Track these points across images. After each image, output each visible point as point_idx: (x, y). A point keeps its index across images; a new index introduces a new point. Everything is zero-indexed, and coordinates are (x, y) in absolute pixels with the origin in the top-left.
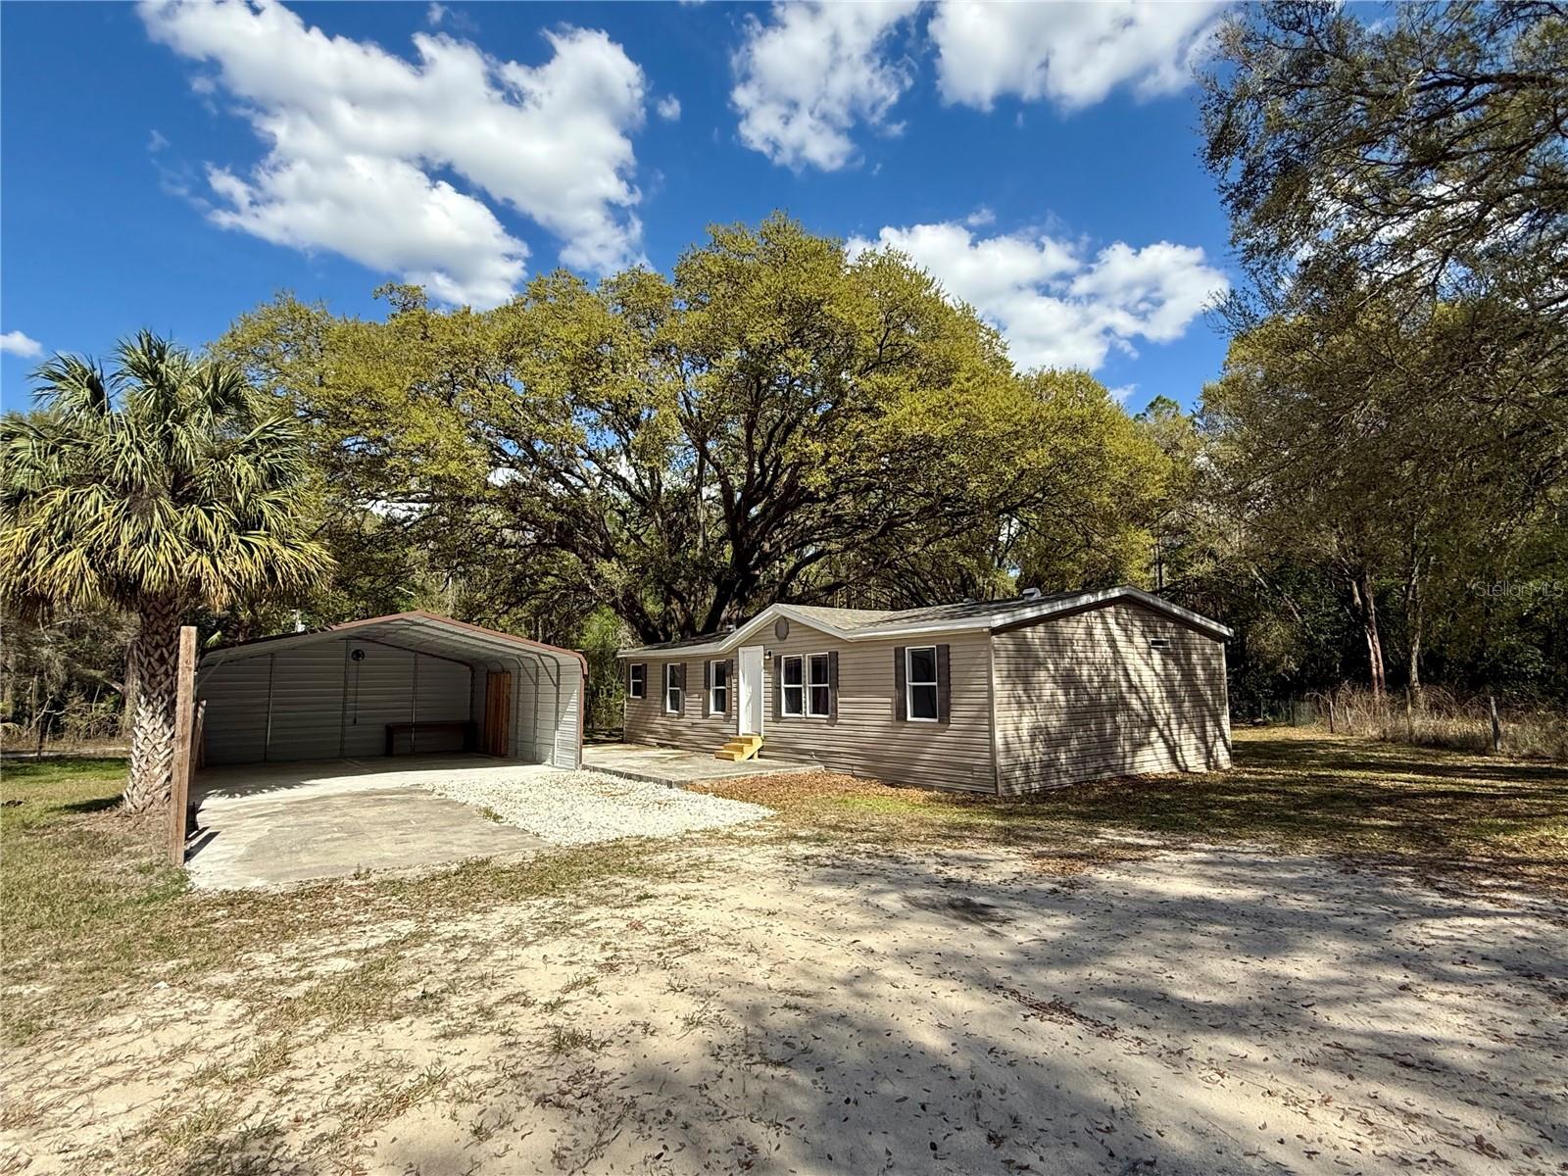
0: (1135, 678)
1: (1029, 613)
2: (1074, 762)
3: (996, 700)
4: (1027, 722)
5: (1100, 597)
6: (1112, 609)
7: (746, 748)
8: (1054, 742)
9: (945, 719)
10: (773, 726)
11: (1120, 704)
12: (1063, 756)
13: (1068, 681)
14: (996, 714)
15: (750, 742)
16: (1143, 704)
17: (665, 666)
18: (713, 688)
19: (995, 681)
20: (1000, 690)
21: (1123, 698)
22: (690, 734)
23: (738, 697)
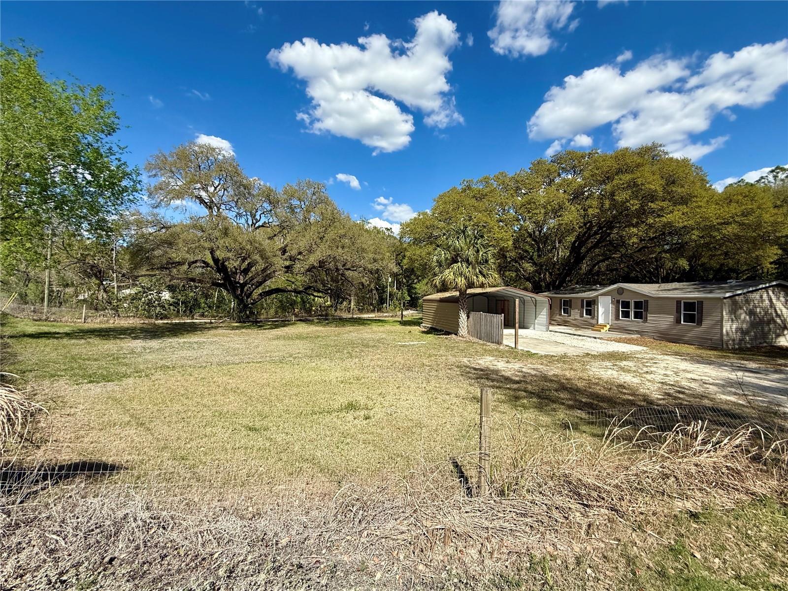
0: (779, 312)
1: (739, 292)
2: (751, 340)
3: (724, 319)
4: (734, 326)
5: (767, 285)
6: (771, 288)
7: (605, 328)
8: (744, 332)
9: (700, 323)
10: (616, 322)
11: (772, 320)
12: (747, 338)
13: (751, 313)
14: (724, 323)
15: (606, 326)
16: (782, 321)
17: (561, 300)
18: (585, 308)
19: (724, 313)
20: (726, 317)
21: (773, 319)
22: (574, 322)
23: (598, 311)
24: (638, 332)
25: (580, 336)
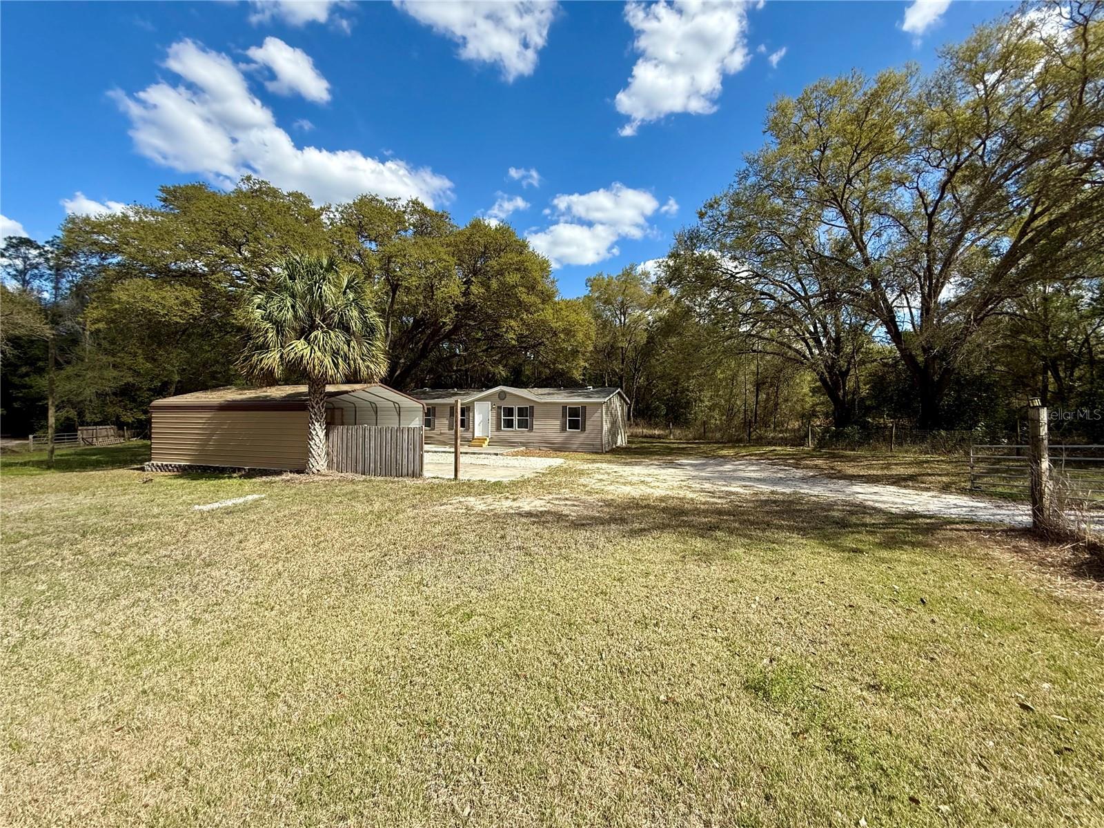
9: (583, 430)
10: (497, 433)
19: (603, 418)
22: (440, 438)
23: (474, 422)
24: (523, 444)
25: (474, 453)
